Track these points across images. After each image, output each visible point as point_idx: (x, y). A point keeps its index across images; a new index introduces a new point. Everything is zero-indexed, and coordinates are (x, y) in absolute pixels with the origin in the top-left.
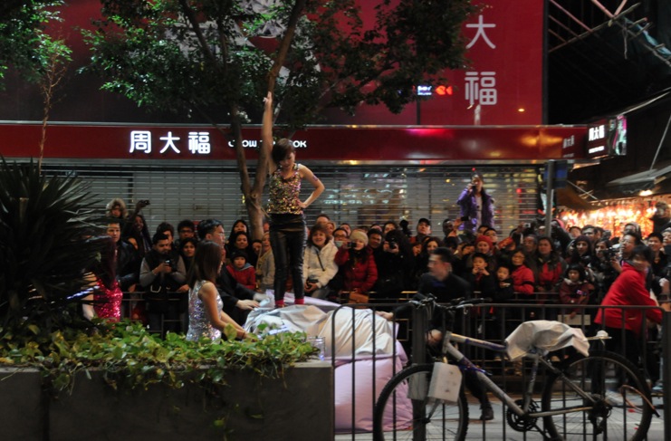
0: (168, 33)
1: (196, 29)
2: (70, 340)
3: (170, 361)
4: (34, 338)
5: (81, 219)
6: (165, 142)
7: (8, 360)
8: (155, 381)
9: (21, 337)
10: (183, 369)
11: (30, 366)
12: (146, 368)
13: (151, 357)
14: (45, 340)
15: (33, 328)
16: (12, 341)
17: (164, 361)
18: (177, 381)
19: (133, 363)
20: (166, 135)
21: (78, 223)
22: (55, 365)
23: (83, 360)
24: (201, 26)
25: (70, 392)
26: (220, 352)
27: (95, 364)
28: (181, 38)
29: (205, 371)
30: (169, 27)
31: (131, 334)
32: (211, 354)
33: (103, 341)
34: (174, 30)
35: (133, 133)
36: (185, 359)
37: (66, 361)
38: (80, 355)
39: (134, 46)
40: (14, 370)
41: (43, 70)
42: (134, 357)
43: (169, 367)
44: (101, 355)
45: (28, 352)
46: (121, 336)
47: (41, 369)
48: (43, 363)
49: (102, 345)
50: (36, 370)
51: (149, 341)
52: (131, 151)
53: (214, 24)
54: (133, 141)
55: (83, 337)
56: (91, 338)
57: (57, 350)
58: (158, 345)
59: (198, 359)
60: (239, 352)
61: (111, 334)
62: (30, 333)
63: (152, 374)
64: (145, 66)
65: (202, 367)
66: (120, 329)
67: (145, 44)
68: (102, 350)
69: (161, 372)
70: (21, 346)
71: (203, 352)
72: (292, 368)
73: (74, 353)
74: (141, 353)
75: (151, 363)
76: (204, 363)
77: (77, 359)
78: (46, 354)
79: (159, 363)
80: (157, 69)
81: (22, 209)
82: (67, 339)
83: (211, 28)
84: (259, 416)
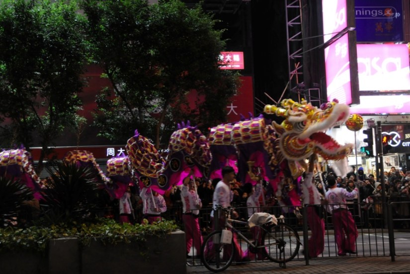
0: (120, 112)
1: (131, 111)
2: (88, 226)
3: (125, 233)
4: (75, 226)
5: (91, 181)
6: (120, 152)
7: (66, 235)
8: (120, 241)
9: (70, 226)
10: (130, 236)
11: (74, 237)
12: (116, 236)
13: (118, 232)
14: (79, 227)
15: (75, 222)
16: (67, 228)
17: (123, 233)
18: (128, 240)
19: (111, 235)
20: (120, 149)
21: (90, 183)
22: (83, 236)
23: (93, 234)
24: (132, 110)
25: (89, 246)
26: (143, 229)
27: (97, 235)
28: (125, 114)
29: (138, 236)
30: (121, 111)
31: (110, 224)
32: (140, 230)
33: (99, 226)
34: (123, 112)
35: (108, 149)
36: (130, 232)
37: (87, 234)
38: (92, 232)
39: (108, 118)
40: (69, 238)
41: (76, 128)
42: (112, 232)
43: (125, 235)
44: (99, 232)
45: (73, 231)
46: (106, 224)
47: (78, 237)
48: (79, 235)
49: (100, 228)
50: (76, 238)
51: (117, 226)
52: (107, 155)
53: (137, 109)
54: (108, 152)
55: (93, 225)
56: (96, 226)
57: (83, 230)
58: (120, 227)
59: (135, 232)
60: (150, 229)
61: (103, 224)
62: (73, 224)
63: (119, 238)
64: (113, 125)
65: (137, 235)
66: (106, 222)
67: (113, 117)
68: (100, 230)
69: (122, 237)
70: (71, 229)
71: (137, 229)
72: (171, 234)
73: (90, 231)
74: (114, 231)
75: (118, 234)
76: (138, 233)
77: (91, 233)
78: (80, 232)
79: (121, 234)
80: (117, 126)
81: (70, 179)
82: (87, 226)
83: (136, 110)
84: (158, 253)
